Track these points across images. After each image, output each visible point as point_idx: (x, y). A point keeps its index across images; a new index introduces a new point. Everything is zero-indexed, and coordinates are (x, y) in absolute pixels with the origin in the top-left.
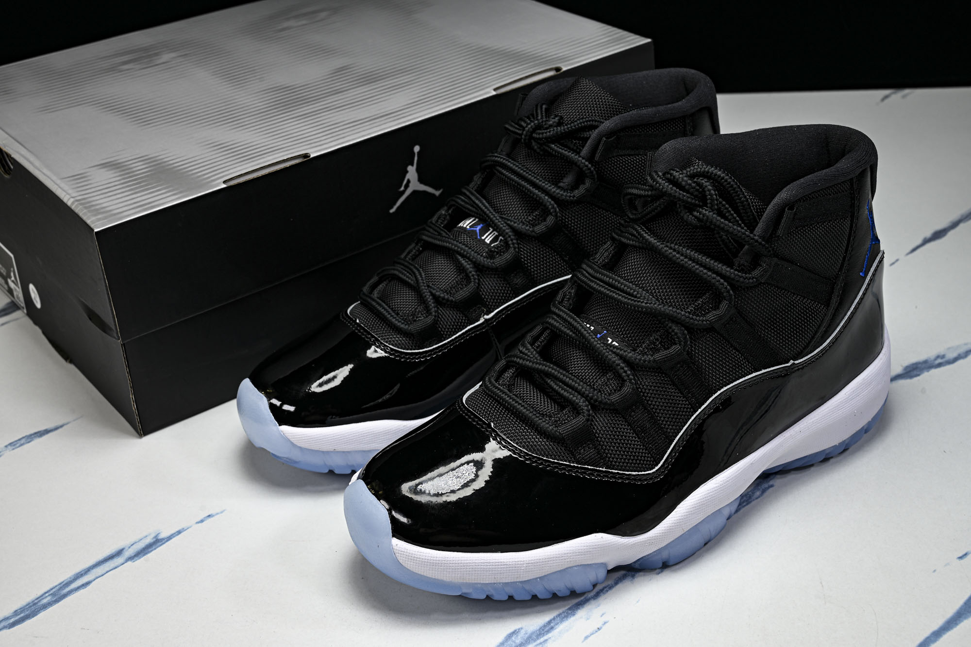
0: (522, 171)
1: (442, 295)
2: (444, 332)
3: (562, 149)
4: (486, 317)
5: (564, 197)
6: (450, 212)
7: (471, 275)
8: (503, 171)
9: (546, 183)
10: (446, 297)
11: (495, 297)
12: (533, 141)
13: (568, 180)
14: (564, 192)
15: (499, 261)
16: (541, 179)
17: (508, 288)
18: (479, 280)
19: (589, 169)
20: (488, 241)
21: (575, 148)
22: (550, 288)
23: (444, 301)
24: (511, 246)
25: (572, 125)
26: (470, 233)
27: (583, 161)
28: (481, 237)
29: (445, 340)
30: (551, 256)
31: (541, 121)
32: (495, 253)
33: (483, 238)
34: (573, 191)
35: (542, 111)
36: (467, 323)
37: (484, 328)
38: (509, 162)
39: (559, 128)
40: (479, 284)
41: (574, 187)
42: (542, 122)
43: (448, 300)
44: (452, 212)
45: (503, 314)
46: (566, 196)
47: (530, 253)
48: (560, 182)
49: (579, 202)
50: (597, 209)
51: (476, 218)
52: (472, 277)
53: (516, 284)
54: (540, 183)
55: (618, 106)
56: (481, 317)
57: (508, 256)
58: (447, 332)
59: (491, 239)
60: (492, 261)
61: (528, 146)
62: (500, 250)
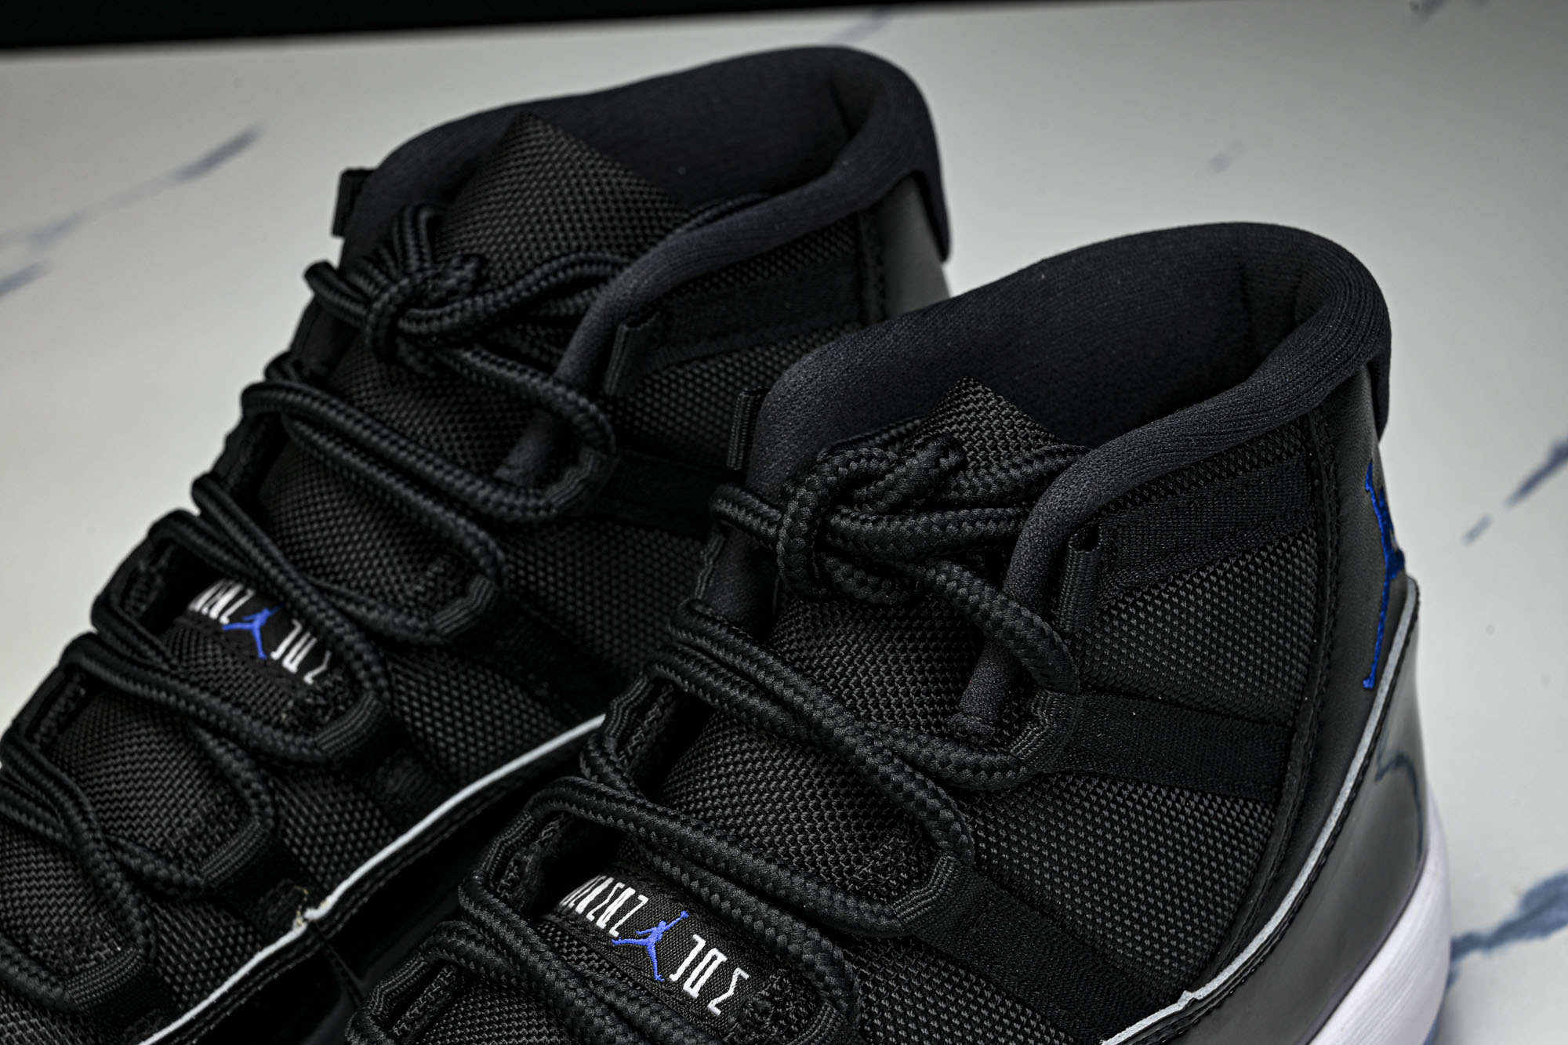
0: (375, 439)
1: (163, 872)
2: (181, 985)
3: (500, 365)
4: (313, 914)
5: (517, 513)
6: (163, 562)
7: (247, 793)
8: (315, 437)
9: (458, 472)
10: (177, 876)
11: (332, 846)
12: (399, 340)
13: (524, 455)
14: (517, 498)
15: (331, 738)
16: (438, 461)
17: (372, 811)
18: (276, 805)
19: (593, 419)
20: (291, 665)
21: (535, 352)
22: (501, 789)
23: (171, 891)
24: (367, 684)
25: (520, 284)
26: (232, 640)
27: (571, 395)
28: (268, 654)
29: (187, 1010)
30: (494, 692)
31: (419, 277)
32: (320, 712)
33: (276, 655)
34: (543, 489)
35: (417, 236)
36: (253, 945)
37: (307, 949)
38: (332, 407)
39: (479, 300)
40: (276, 818)
41: (546, 475)
42: (425, 281)
43: (182, 886)
44: (170, 562)
45: (363, 895)
46: (525, 508)
47: (429, 695)
48: (498, 464)
49: (565, 518)
50: (618, 528)
51: (247, 586)
52: (253, 802)
53: (395, 796)
54: (439, 474)
55: (653, 202)
56: (294, 916)
57: (359, 717)
58: (192, 984)
59: (300, 658)
60: (310, 740)
61: (387, 354)
62: (335, 698)
